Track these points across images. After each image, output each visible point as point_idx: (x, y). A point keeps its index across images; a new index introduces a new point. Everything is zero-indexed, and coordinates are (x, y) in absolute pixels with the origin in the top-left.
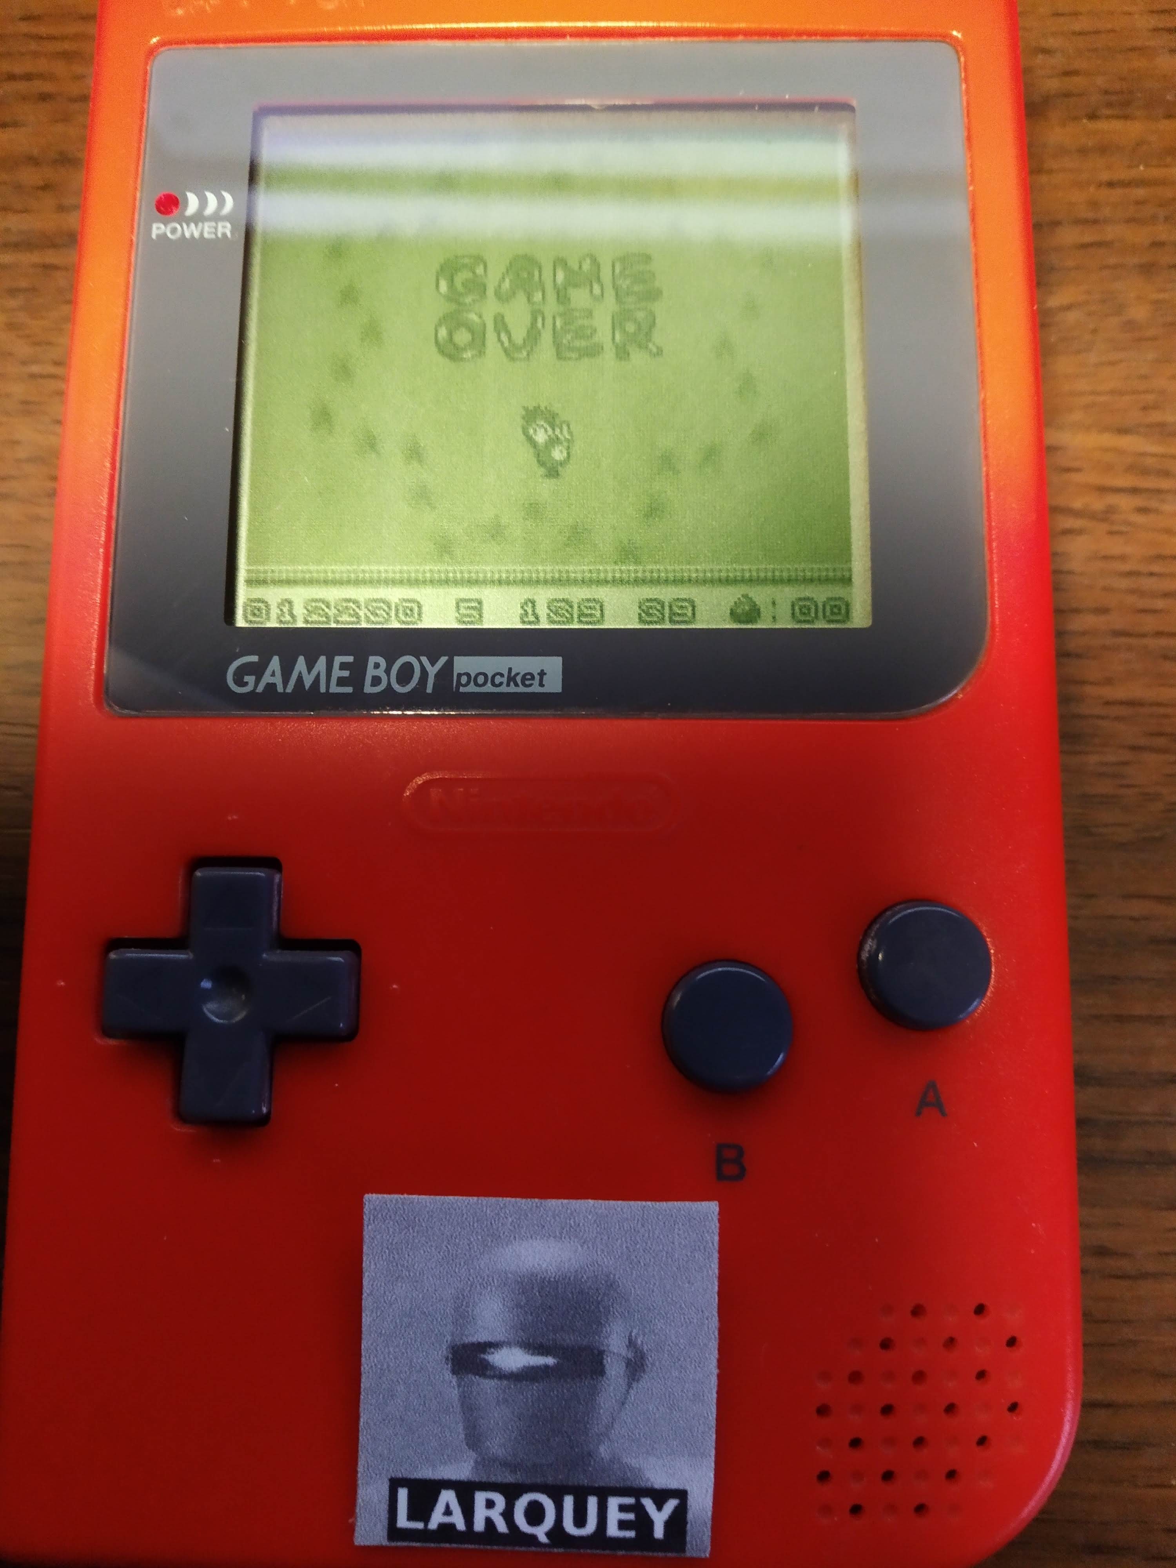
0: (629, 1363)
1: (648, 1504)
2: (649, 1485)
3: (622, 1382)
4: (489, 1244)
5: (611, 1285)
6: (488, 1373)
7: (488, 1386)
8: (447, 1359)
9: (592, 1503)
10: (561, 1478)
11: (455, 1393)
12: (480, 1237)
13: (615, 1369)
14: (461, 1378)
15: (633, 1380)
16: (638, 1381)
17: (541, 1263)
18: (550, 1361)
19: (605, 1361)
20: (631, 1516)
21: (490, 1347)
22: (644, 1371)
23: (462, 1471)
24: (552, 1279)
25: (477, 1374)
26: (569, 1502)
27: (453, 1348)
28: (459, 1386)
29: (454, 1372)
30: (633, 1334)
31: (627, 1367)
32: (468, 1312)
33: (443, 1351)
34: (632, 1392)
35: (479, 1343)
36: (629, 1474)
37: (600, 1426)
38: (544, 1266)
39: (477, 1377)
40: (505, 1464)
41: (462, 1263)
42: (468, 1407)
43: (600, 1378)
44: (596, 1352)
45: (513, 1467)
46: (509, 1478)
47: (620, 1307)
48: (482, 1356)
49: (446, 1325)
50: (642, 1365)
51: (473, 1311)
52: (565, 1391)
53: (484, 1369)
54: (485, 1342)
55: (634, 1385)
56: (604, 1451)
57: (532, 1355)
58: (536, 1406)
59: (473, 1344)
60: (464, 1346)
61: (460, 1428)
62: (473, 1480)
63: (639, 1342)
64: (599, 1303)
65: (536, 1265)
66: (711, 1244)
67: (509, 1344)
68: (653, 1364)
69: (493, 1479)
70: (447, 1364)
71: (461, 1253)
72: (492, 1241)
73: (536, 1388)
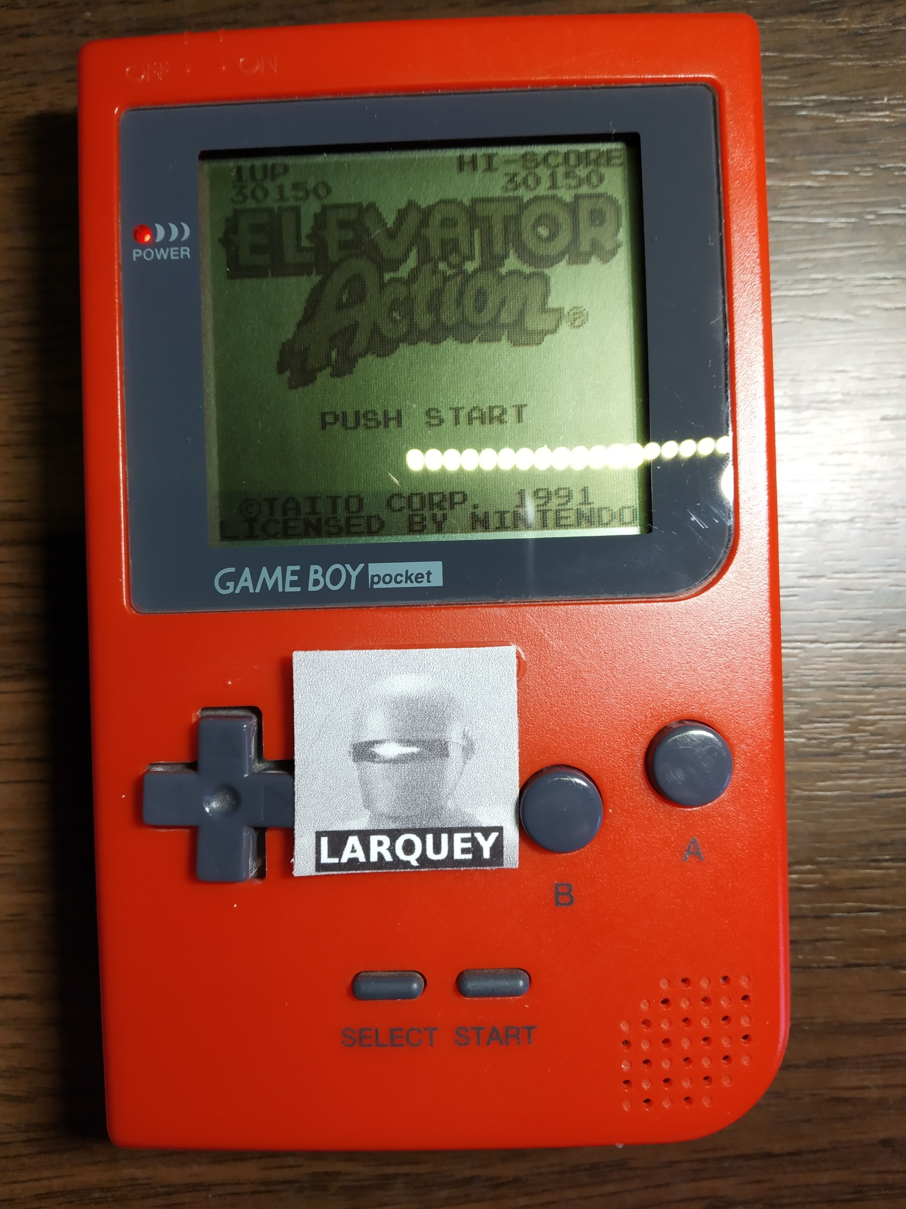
0: (463, 749)
1: (479, 836)
2: (479, 825)
3: (461, 761)
4: (374, 679)
5: (451, 700)
6: (376, 760)
7: (376, 768)
8: (350, 752)
9: (444, 837)
10: (425, 824)
11: (356, 773)
12: (368, 675)
13: (455, 752)
14: (359, 764)
15: (467, 759)
16: (470, 759)
17: (407, 689)
18: (415, 750)
19: (449, 748)
20: (469, 845)
21: (377, 743)
22: (474, 752)
23: (362, 823)
24: (414, 699)
25: (369, 761)
26: (430, 838)
27: (354, 745)
28: (358, 769)
29: (354, 761)
30: (466, 730)
31: (463, 751)
32: (362, 722)
33: (347, 748)
34: (467, 766)
35: (370, 742)
36: (466, 818)
37: (447, 789)
38: (409, 691)
39: (369, 763)
40: (389, 817)
41: (357, 692)
42: (364, 783)
43: (446, 758)
44: (443, 742)
45: (395, 819)
46: (393, 826)
47: (457, 714)
48: (372, 749)
49: (348, 731)
50: (472, 748)
51: (365, 721)
52: (425, 768)
53: (373, 757)
54: (374, 741)
55: (468, 762)
56: (450, 804)
57: (404, 746)
58: (407, 778)
59: (366, 742)
60: (361, 744)
61: (360, 795)
62: (369, 829)
63: (470, 735)
64: (444, 712)
65: (404, 691)
66: (512, 672)
67: (389, 741)
68: (479, 748)
69: (381, 827)
70: (350, 756)
71: (356, 685)
72: (376, 677)
73: (405, 768)
